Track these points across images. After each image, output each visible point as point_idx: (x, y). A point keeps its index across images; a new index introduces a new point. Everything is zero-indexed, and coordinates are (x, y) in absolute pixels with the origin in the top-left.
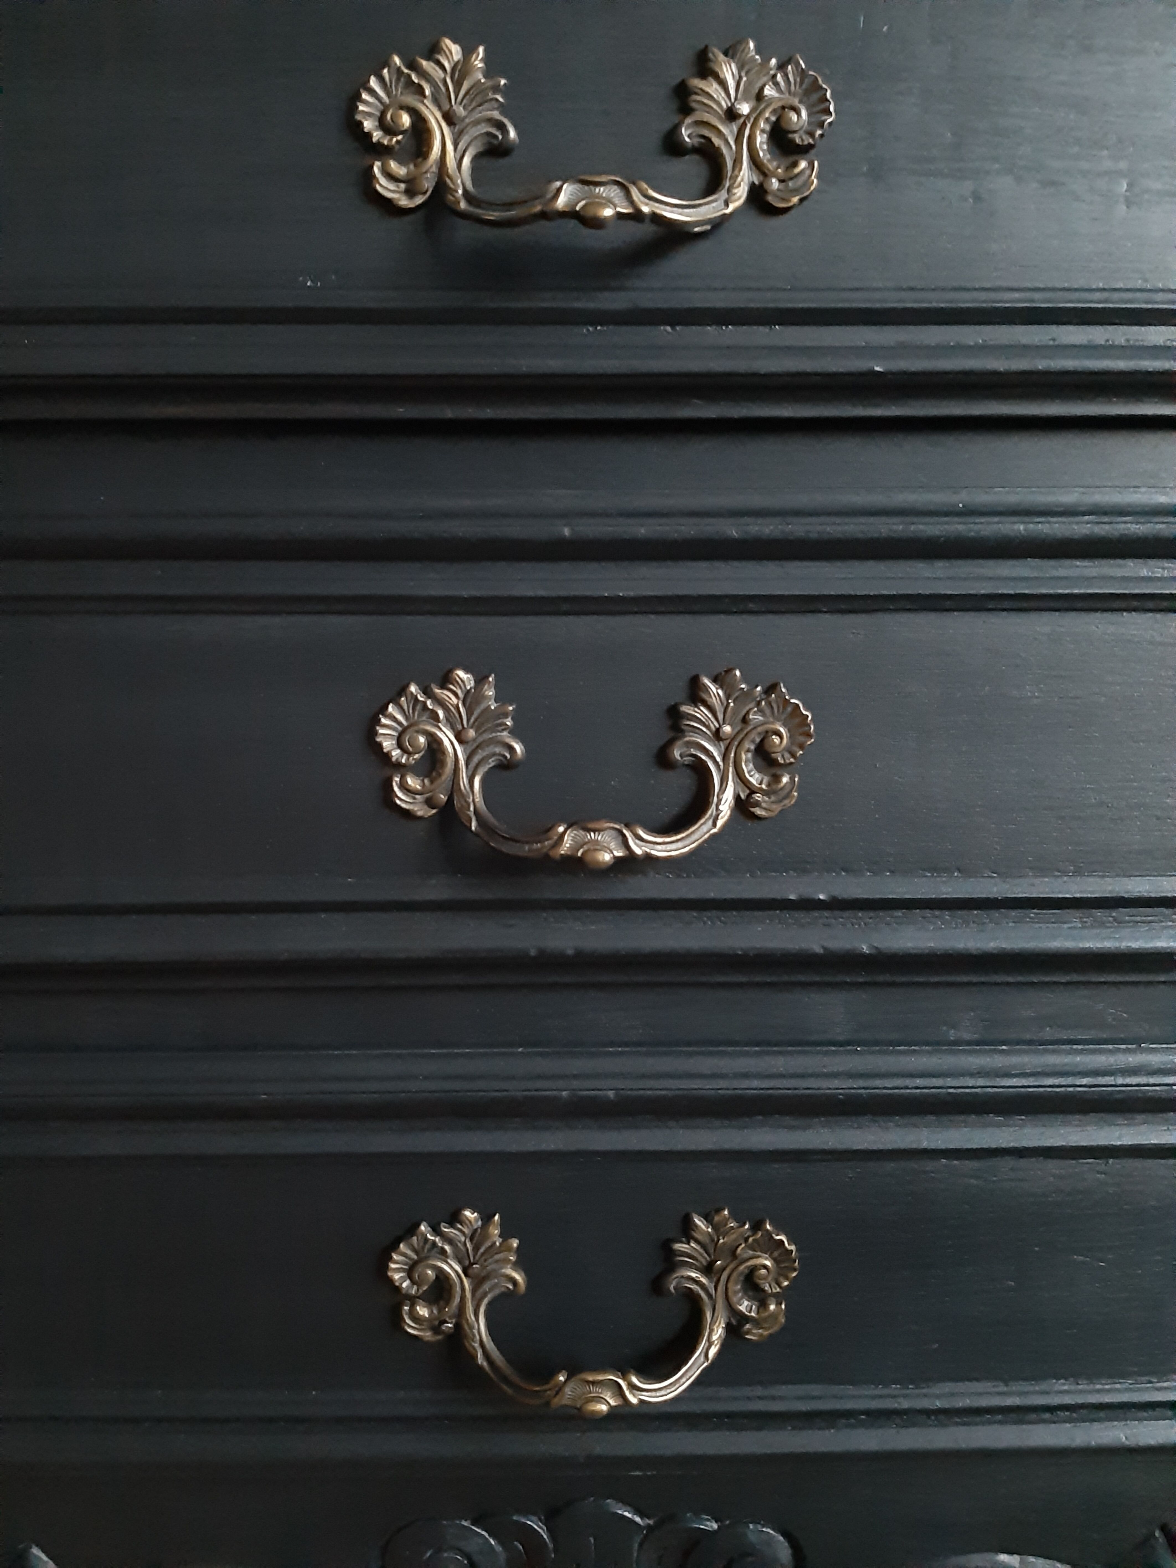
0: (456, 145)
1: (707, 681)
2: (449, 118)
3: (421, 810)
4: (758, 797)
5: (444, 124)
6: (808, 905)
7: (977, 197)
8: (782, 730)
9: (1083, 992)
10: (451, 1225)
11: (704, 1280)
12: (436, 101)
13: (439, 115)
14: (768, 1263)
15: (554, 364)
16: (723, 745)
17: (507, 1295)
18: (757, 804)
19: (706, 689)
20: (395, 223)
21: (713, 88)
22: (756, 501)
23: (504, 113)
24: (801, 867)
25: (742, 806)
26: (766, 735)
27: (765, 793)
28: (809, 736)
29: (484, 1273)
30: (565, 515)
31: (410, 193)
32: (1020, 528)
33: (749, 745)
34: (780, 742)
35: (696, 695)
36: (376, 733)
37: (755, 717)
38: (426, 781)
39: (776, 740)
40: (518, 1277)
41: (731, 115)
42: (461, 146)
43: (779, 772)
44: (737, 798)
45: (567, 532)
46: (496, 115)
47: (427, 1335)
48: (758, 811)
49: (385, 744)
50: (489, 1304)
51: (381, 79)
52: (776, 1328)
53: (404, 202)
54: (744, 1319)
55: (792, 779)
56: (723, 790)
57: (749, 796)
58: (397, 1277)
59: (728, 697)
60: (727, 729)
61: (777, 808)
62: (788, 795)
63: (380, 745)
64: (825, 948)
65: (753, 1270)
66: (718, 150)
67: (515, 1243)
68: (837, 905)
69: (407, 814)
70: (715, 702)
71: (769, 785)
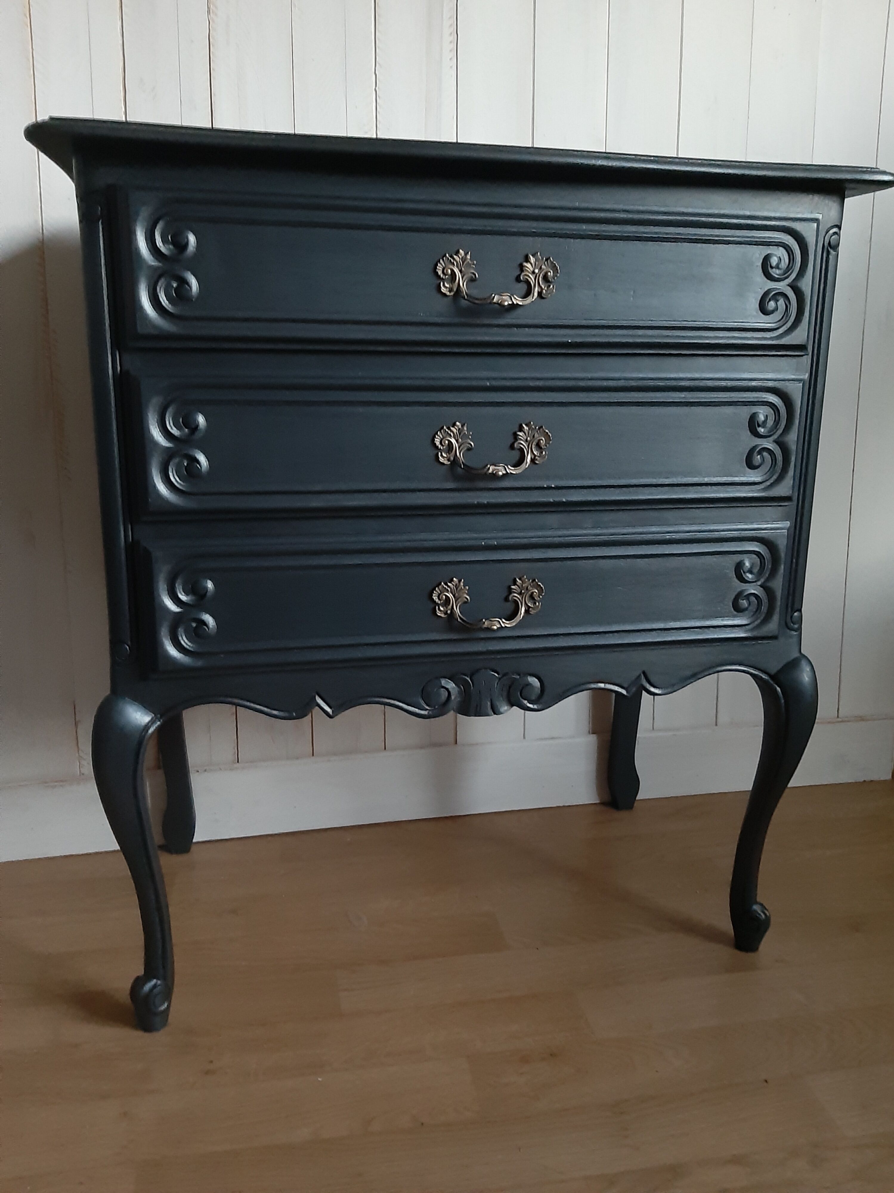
0: (462, 279)
1: (524, 426)
2: (461, 271)
3: (446, 462)
4: (537, 457)
5: (459, 273)
6: (549, 488)
7: (595, 295)
8: (543, 439)
9: (621, 513)
10: (450, 583)
11: (519, 596)
12: (457, 267)
13: (458, 270)
14: (536, 591)
15: (487, 338)
16: (527, 443)
17: (465, 603)
18: (537, 460)
19: (524, 427)
20: (445, 299)
21: (529, 265)
22: (538, 375)
23: (475, 270)
24: (548, 478)
25: (533, 461)
26: (539, 440)
27: (538, 457)
28: (550, 440)
29: (459, 596)
30: (488, 379)
31: (450, 291)
32: (605, 383)
33: (534, 443)
34: (543, 442)
35: (521, 429)
36: (434, 440)
37: (536, 435)
38: (448, 454)
39: (542, 441)
40: (468, 597)
41: (533, 272)
42: (464, 279)
43: (542, 450)
44: (531, 458)
45: (488, 384)
46: (473, 271)
47: (443, 615)
48: (537, 462)
49: (437, 444)
50: (460, 606)
51: (443, 260)
52: (538, 610)
53: (448, 293)
54: (529, 607)
55: (546, 453)
56: (527, 455)
57: (534, 458)
58: (434, 598)
59: (529, 430)
60: (529, 439)
61: (542, 461)
62: (545, 457)
63: (435, 444)
64: (554, 501)
65: (533, 593)
66: (530, 282)
67: (467, 588)
68: (557, 488)
69: (443, 464)
70: (526, 431)
71: (540, 454)
